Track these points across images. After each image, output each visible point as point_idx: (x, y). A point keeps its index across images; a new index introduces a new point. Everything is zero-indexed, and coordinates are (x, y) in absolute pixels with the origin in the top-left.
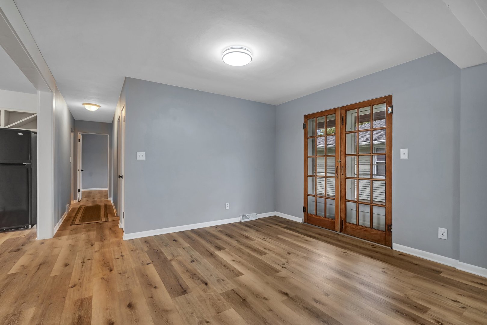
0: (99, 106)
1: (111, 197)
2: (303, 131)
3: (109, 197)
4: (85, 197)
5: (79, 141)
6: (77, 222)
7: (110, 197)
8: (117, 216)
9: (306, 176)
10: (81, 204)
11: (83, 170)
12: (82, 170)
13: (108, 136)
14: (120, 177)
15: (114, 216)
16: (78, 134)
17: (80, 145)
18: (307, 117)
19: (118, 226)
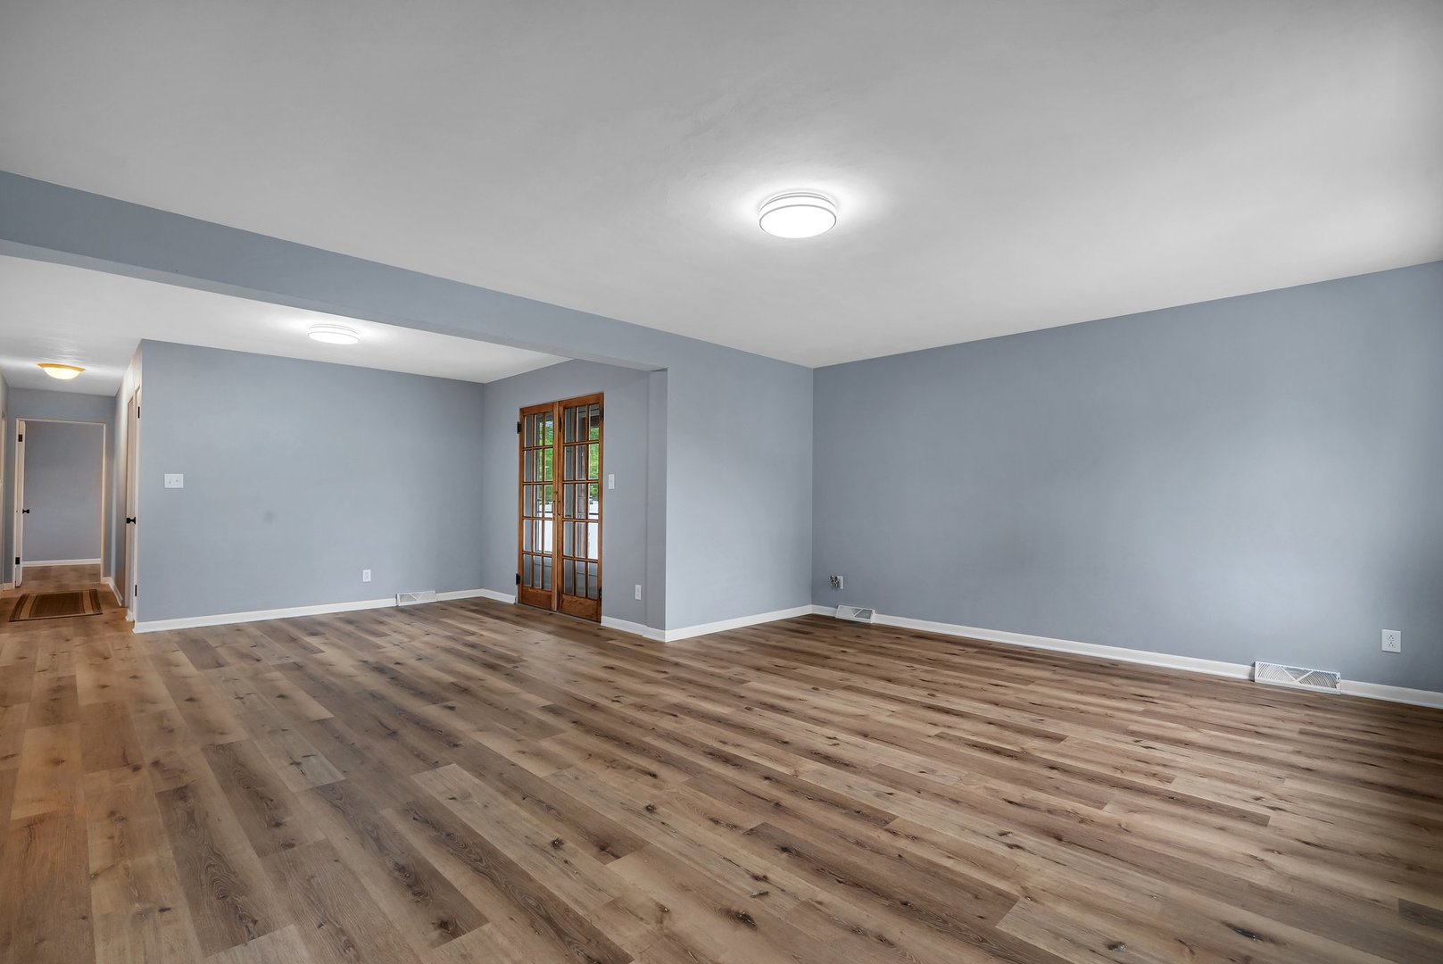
0: (82, 370)
1: (109, 576)
2: (517, 436)
3: (105, 576)
4: (33, 579)
5: (20, 439)
6: (24, 614)
7: (107, 574)
8: (123, 607)
9: (522, 518)
10: (23, 592)
11: (28, 511)
12: (24, 511)
13: (105, 426)
14: (129, 521)
15: (116, 605)
16: (18, 421)
17: (20, 448)
18: (523, 411)
19: (124, 618)
